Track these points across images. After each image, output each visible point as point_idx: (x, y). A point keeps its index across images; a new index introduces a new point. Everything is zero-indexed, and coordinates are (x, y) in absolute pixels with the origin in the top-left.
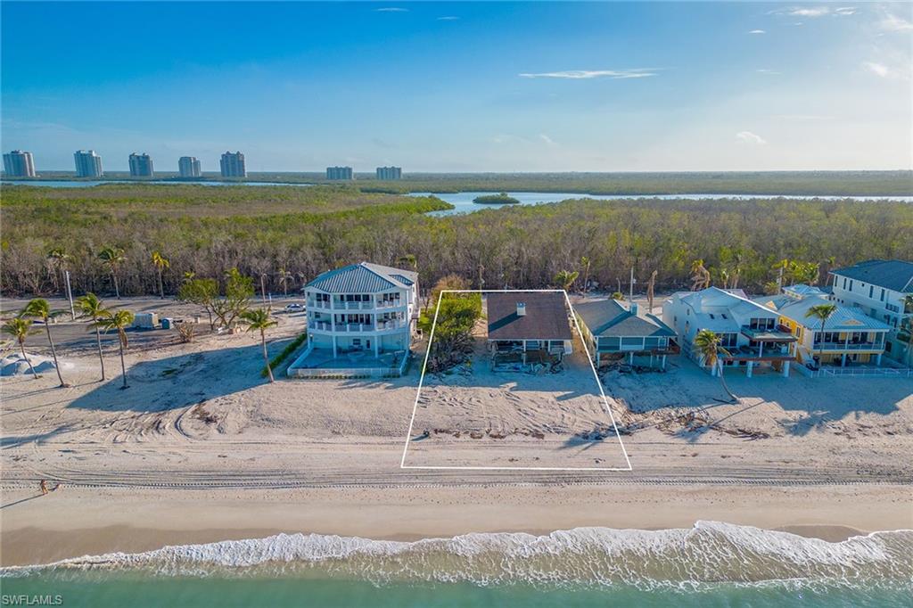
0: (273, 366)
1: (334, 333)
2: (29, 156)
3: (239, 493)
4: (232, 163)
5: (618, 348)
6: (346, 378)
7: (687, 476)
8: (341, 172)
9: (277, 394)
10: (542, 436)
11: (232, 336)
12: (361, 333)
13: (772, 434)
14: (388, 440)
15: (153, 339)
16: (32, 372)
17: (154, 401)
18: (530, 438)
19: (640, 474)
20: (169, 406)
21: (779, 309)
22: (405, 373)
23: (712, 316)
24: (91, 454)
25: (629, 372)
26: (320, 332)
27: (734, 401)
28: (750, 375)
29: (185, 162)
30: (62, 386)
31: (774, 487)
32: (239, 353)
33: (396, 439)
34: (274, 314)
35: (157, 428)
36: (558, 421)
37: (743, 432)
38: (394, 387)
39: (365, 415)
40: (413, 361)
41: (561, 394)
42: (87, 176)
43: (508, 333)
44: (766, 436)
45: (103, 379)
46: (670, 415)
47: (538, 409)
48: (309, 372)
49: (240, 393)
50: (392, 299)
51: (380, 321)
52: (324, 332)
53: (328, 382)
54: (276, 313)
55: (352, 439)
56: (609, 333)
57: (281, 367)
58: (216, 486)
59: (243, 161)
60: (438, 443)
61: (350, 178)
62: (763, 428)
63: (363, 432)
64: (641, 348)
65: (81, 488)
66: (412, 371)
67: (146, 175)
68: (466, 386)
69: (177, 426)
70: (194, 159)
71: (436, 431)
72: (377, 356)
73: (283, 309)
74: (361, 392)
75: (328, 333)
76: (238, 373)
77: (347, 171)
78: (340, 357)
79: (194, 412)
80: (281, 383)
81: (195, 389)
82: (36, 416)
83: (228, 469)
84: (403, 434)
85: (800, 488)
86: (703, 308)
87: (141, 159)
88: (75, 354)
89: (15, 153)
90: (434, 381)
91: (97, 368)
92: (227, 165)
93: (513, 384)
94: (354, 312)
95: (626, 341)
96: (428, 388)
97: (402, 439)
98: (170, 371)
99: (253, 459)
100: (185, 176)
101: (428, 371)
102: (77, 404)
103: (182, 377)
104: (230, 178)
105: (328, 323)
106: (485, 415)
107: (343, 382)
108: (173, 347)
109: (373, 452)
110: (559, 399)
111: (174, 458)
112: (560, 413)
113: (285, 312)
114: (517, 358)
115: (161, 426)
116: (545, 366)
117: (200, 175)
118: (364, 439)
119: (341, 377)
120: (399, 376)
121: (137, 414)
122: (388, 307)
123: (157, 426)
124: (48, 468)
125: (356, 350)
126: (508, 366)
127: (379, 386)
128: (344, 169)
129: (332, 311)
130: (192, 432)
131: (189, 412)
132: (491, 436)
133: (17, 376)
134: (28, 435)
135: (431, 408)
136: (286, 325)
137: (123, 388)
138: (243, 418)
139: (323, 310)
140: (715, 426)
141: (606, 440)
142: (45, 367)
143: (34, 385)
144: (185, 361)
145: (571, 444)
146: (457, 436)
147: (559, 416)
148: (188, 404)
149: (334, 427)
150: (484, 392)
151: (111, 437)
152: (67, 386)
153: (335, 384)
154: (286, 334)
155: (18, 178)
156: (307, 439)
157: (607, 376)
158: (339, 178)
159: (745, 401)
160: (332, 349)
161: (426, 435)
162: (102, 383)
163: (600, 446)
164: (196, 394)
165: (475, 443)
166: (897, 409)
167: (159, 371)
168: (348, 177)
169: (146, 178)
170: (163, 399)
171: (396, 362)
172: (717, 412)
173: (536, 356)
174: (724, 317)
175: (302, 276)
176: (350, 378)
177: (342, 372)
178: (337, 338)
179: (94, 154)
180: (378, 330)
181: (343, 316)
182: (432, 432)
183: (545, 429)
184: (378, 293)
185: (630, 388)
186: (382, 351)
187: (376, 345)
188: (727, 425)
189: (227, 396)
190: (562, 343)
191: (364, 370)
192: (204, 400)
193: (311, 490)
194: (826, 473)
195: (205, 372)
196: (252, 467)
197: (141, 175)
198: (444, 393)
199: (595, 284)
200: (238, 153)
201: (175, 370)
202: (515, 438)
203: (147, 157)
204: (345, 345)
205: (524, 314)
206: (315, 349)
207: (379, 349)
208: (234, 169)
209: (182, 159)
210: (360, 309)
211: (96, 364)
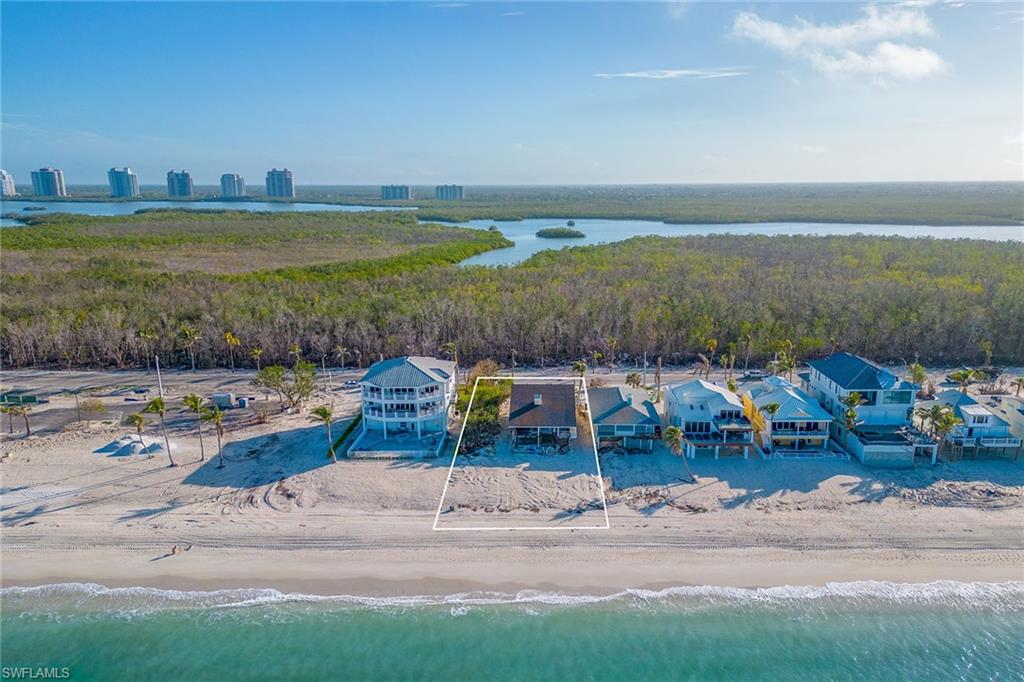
0: (335, 448)
1: (384, 419)
2: (59, 174)
3: (316, 553)
4: (279, 182)
5: (613, 433)
6: (393, 458)
7: (634, 541)
8: (398, 191)
9: (340, 473)
10: (538, 510)
11: (298, 415)
12: (407, 418)
13: (709, 509)
14: (423, 513)
15: (234, 419)
16: (146, 452)
17: (245, 479)
18: (529, 512)
19: (600, 540)
20: (257, 483)
21: (754, 398)
22: (442, 454)
23: (692, 407)
24: (208, 523)
25: (622, 454)
26: (373, 418)
27: (694, 481)
28: (717, 457)
29: (227, 179)
30: (172, 466)
31: (692, 550)
32: (307, 434)
33: (429, 513)
34: (333, 390)
35: (251, 502)
36: (552, 497)
37: (690, 507)
38: (432, 467)
39: (407, 492)
40: (449, 443)
41: (562, 473)
42: (123, 195)
43: (524, 421)
44: (705, 511)
45: (202, 460)
46: (640, 493)
47: (541, 488)
48: (364, 454)
49: (311, 472)
50: (432, 391)
51: (422, 408)
52: (376, 418)
53: (380, 463)
54: (335, 390)
55: (396, 511)
56: (607, 422)
57: (342, 446)
58: (300, 548)
59: (290, 179)
60: (460, 515)
61: (407, 197)
62: (705, 505)
63: (405, 507)
64: (633, 433)
65: (207, 548)
66: (447, 452)
67: (186, 194)
68: (489, 466)
69: (265, 500)
70: (238, 176)
71: (459, 506)
72: (419, 437)
73: (341, 385)
74: (406, 472)
75: (380, 419)
76: (307, 453)
77: (404, 190)
78: (391, 438)
79: (277, 489)
80: (341, 464)
81: (275, 468)
82: (159, 492)
83: (307, 535)
84: (434, 508)
85: (711, 551)
86: (685, 400)
87: (180, 177)
88: (174, 434)
89: (43, 170)
90: (464, 462)
91: (195, 448)
92: (274, 184)
93: (527, 465)
94: (401, 402)
95: (620, 428)
96: (458, 469)
97: (433, 513)
98: (254, 451)
99: (325, 528)
100: (228, 196)
101: (459, 453)
102: (188, 481)
103: (264, 457)
104: (277, 198)
105: (380, 411)
106: (499, 493)
107: (391, 462)
108: (252, 428)
109: (411, 523)
110: (559, 478)
111: (269, 527)
112: (556, 490)
113: (343, 388)
114: (534, 441)
115: (254, 500)
116: (555, 447)
117: (244, 194)
118: (406, 512)
119: (388, 459)
120: (436, 458)
121: (235, 490)
122: (429, 398)
123: (251, 500)
124: (179, 534)
125: (403, 432)
126: (525, 447)
127: (419, 466)
128: (401, 188)
129: (382, 401)
130: (278, 506)
131: (273, 489)
132: (500, 510)
133: (134, 456)
134: (158, 508)
135: (458, 485)
136: (345, 404)
137: (220, 467)
138: (315, 494)
139: (376, 400)
140: (671, 503)
141: (585, 513)
142: (155, 447)
143: (150, 465)
144: (265, 441)
145: (558, 516)
146: (475, 510)
147: (555, 493)
148: (271, 482)
149: (383, 502)
150: (502, 471)
151: (219, 508)
152: (176, 466)
153: (385, 464)
154: (345, 413)
155: (48, 198)
156: (363, 512)
157: (604, 456)
158: (395, 197)
159: (703, 481)
160: (383, 430)
161: (452, 509)
162: (203, 463)
163: (580, 518)
164: (277, 473)
165: (487, 516)
166: (817, 488)
167: (245, 452)
168: (404, 197)
169: (186, 198)
170: (252, 477)
171: (434, 443)
172: (676, 491)
173: (548, 439)
174: (702, 408)
175: (357, 352)
176: (397, 458)
177: (390, 454)
178: (387, 423)
179: (130, 172)
180: (420, 417)
181: (392, 405)
182: (456, 507)
183: (541, 504)
184: (420, 387)
185: (618, 468)
186: (424, 433)
187: (419, 429)
188: (679, 502)
189: (301, 475)
190: (568, 429)
191: (408, 453)
192: (283, 478)
193: (366, 551)
194: (734, 540)
195: (282, 453)
196: (323, 533)
197: (180, 195)
198: (470, 473)
199: (626, 355)
200: (286, 170)
201: (256, 451)
202: (517, 512)
203: (187, 175)
204: (394, 428)
205: (540, 403)
206: (369, 430)
207: (421, 431)
208: (280, 188)
209: (223, 176)
210: (406, 400)
211: (194, 444)
